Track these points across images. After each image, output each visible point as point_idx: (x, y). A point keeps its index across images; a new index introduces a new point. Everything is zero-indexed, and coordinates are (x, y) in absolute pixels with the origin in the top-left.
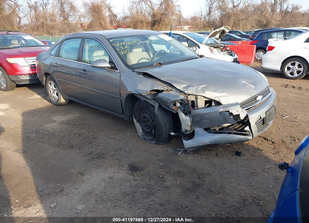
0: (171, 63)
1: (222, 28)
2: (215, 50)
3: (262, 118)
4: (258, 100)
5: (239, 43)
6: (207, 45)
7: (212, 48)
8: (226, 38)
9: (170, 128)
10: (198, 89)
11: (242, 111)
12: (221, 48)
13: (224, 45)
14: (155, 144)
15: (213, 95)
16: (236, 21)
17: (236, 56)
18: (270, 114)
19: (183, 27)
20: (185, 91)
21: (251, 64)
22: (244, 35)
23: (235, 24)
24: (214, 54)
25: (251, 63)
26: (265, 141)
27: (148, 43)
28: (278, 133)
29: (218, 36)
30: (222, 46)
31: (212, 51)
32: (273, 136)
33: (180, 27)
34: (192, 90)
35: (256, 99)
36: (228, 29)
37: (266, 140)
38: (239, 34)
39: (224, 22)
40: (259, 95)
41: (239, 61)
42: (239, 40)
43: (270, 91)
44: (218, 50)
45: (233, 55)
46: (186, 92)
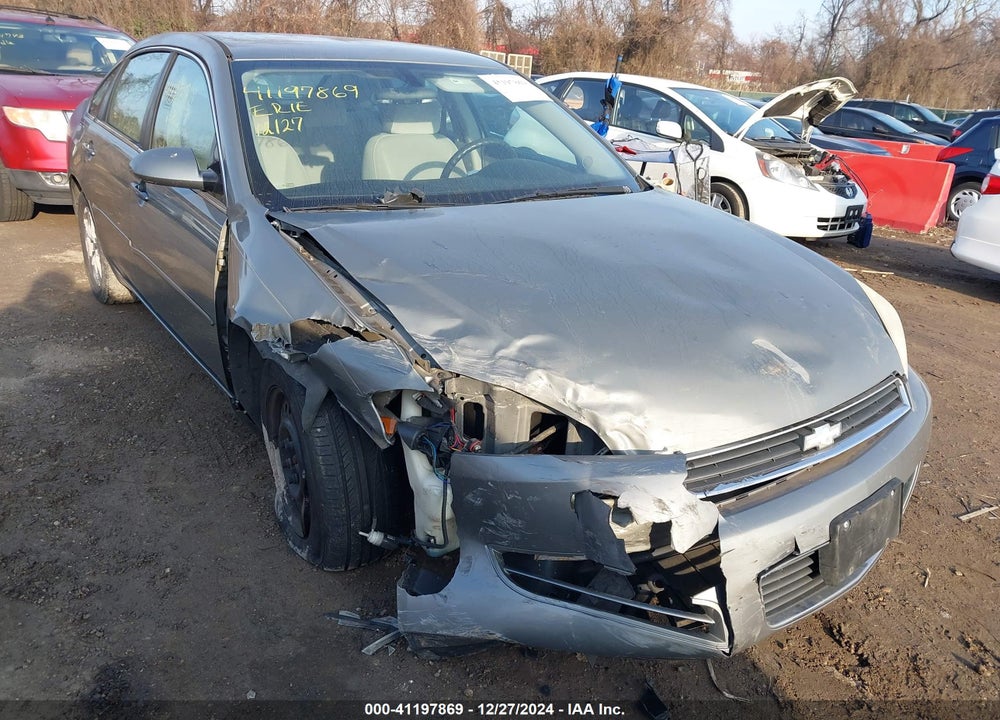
0: (477, 202)
1: (823, 85)
2: (778, 165)
3: (806, 549)
4: (815, 449)
5: (900, 147)
6: (753, 139)
7: (767, 156)
8: (859, 126)
9: (371, 508)
10: (501, 353)
11: (692, 508)
12: (811, 159)
13: (822, 150)
14: (308, 562)
15: (569, 395)
16: (917, 73)
17: (861, 199)
18: (858, 532)
19: (728, 72)
20: (437, 351)
21: (922, 232)
22: (935, 124)
23: (912, 83)
24: (774, 179)
25: (923, 228)
26: (826, 639)
27: (424, 101)
28: (909, 607)
29: (802, 112)
30: (815, 152)
31: (765, 168)
32: (877, 620)
33: (719, 72)
34: (471, 352)
35: (800, 442)
36: (845, 89)
37: (832, 635)
38: (916, 119)
39: (875, 69)
40: (826, 421)
41: (873, 216)
42: (907, 138)
43: (899, 400)
44: (792, 167)
45: (849, 192)
46: (437, 358)
